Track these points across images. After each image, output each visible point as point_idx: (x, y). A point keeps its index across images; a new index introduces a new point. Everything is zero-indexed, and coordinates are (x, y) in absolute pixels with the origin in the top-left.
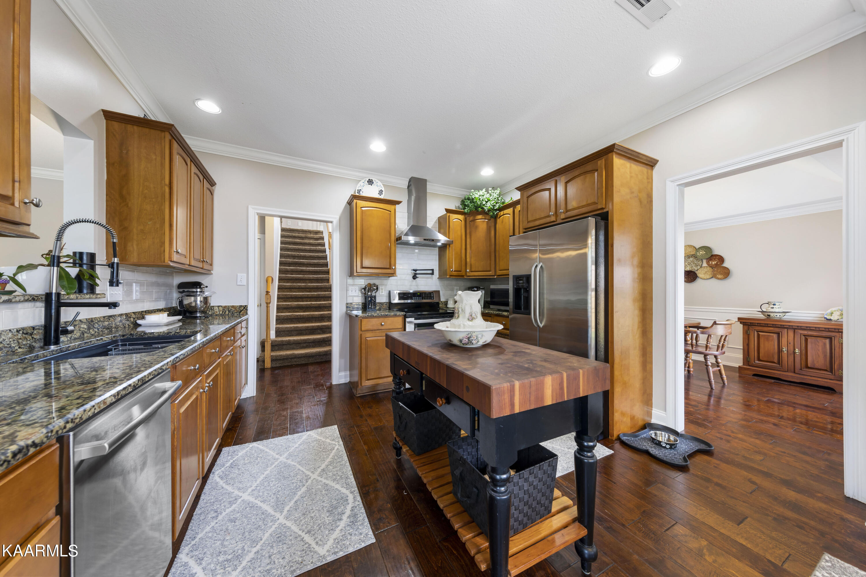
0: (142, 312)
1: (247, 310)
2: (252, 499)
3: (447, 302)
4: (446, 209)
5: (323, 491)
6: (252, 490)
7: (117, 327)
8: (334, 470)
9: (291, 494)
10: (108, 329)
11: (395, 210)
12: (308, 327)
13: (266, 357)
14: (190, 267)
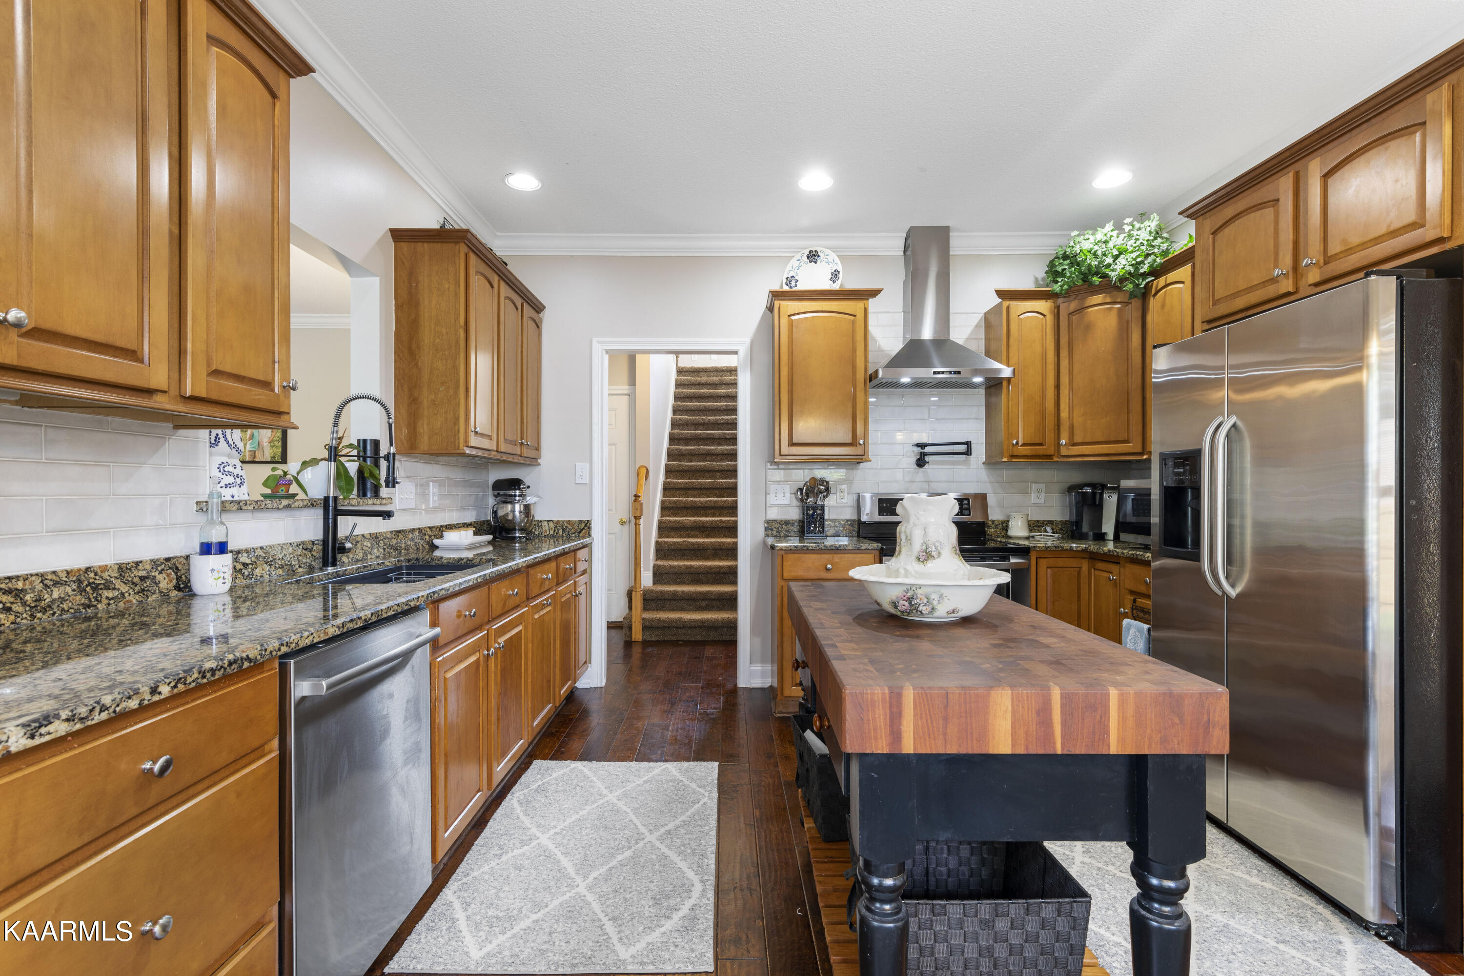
0: (441, 526)
1: (589, 528)
2: (551, 846)
3: (1008, 521)
4: (997, 291)
5: (657, 865)
6: (555, 833)
7: (407, 549)
8: (687, 837)
9: (607, 854)
10: (397, 549)
11: (866, 310)
12: (710, 567)
13: (633, 621)
14: (499, 454)
